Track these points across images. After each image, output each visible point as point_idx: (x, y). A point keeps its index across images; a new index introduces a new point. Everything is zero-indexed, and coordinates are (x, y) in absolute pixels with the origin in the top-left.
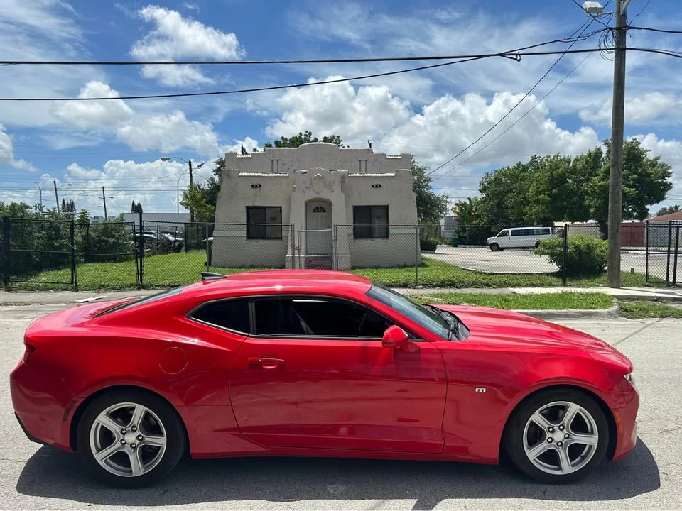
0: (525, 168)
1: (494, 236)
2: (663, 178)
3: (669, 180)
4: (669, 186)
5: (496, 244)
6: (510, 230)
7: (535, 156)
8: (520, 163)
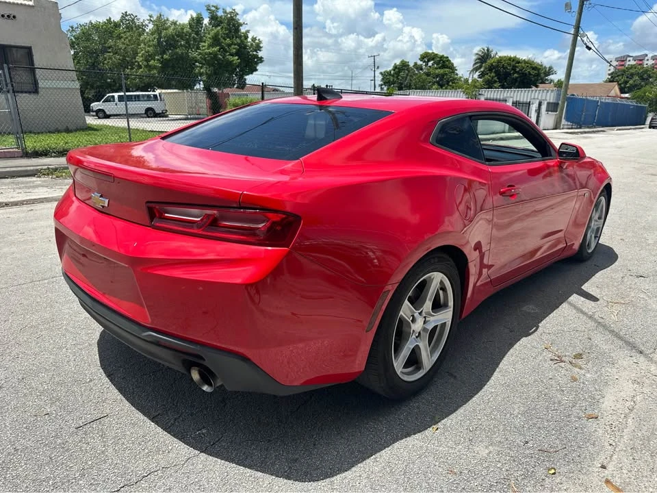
0: (117, 25)
1: (99, 101)
2: (256, 51)
3: (260, 54)
4: (261, 60)
5: (102, 111)
6: (116, 95)
7: (126, 12)
8: (110, 19)
